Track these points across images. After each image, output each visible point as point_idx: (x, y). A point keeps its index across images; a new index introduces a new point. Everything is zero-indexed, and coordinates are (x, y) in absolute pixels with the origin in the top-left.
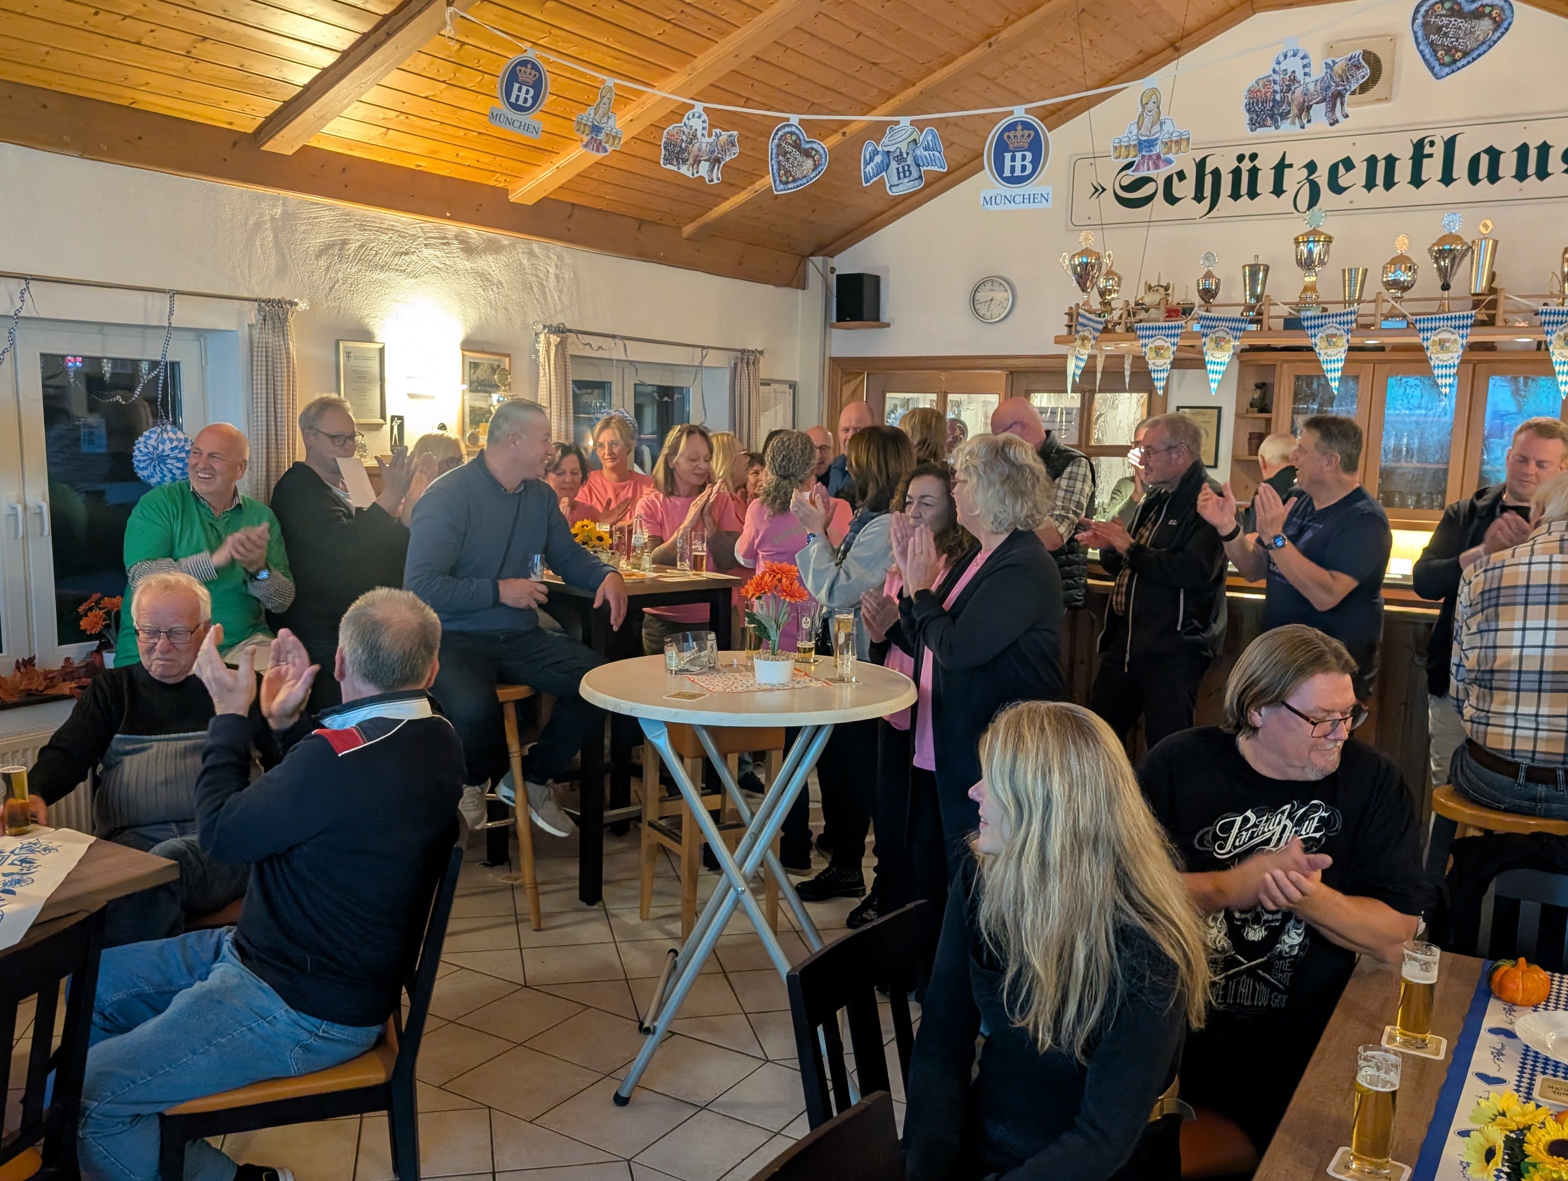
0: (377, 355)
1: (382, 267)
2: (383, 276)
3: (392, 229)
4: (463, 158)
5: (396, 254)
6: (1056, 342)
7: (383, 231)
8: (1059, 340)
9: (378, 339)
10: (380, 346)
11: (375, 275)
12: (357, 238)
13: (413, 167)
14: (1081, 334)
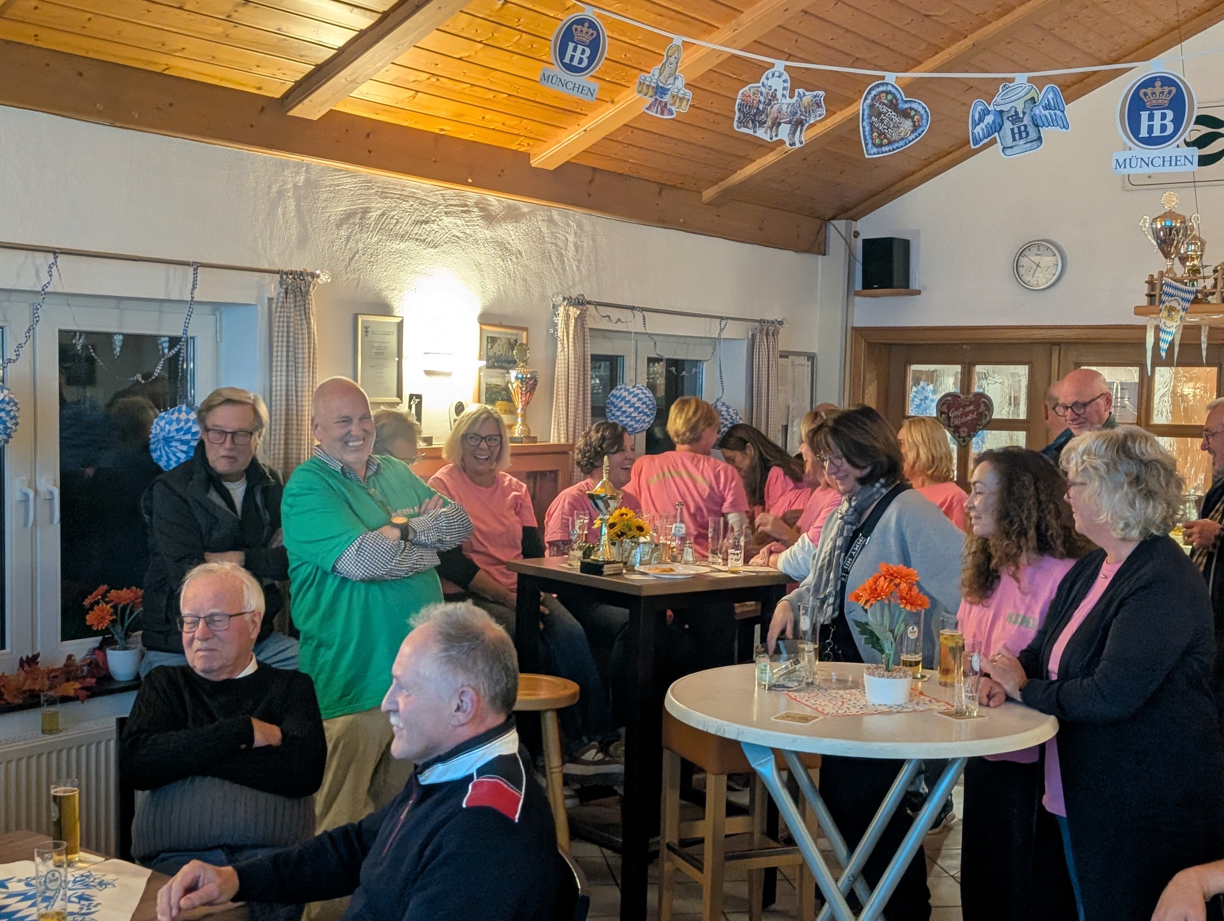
0: (395, 330)
1: (403, 236)
2: (403, 246)
3: (413, 196)
4: (489, 121)
5: (416, 223)
6: (1135, 314)
7: (403, 198)
8: (1139, 311)
9: (397, 312)
10: (399, 320)
11: (397, 245)
12: (378, 206)
13: (437, 131)
14: (1167, 304)
